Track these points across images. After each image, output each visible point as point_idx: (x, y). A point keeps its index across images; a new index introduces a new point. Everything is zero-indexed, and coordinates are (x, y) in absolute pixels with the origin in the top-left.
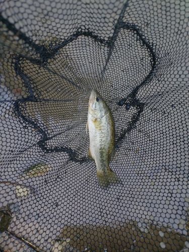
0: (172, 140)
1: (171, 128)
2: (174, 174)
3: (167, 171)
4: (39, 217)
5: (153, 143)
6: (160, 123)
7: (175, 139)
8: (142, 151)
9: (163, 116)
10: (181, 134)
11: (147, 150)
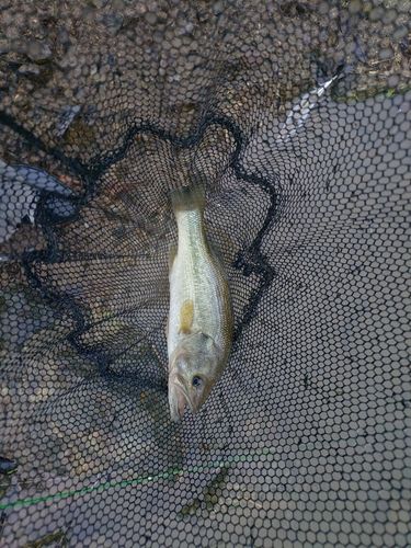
0: (314, 333)
1: (312, 312)
2: (320, 391)
3: (309, 387)
4: (73, 501)
5: (285, 341)
6: (296, 305)
7: (319, 329)
8: (267, 358)
9: (298, 292)
10: (329, 319)
11: (275, 356)
